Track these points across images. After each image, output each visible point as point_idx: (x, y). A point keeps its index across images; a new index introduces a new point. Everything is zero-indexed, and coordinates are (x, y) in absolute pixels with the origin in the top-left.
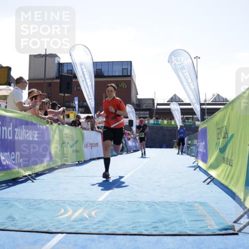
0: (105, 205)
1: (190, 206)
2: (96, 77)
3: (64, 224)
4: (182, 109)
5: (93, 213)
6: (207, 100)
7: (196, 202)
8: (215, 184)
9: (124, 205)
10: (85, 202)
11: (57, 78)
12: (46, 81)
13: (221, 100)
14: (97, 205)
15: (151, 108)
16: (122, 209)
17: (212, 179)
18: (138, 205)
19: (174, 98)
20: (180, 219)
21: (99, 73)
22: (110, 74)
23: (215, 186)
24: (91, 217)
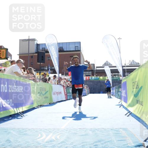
0: (66, 131)
1: (117, 131)
2: (59, 52)
3: (40, 144)
4: (111, 70)
5: (58, 137)
6: (126, 64)
7: (121, 128)
8: (132, 116)
9: (77, 131)
10: (53, 130)
11: (36, 53)
12: (30, 55)
13: (135, 64)
14: (61, 131)
15: (93, 69)
16: (76, 134)
17: (130, 113)
18: (86, 131)
19: (106, 63)
20: (111, 139)
21: (61, 50)
22: (68, 50)
23: (132, 117)
24: (57, 139)
